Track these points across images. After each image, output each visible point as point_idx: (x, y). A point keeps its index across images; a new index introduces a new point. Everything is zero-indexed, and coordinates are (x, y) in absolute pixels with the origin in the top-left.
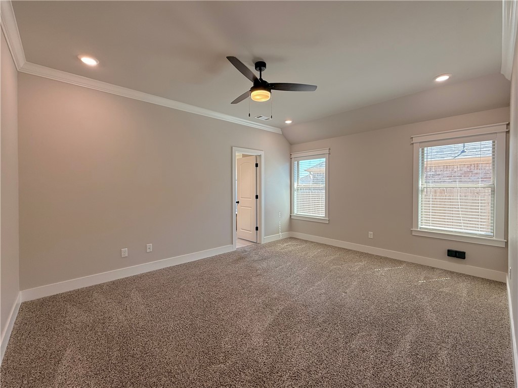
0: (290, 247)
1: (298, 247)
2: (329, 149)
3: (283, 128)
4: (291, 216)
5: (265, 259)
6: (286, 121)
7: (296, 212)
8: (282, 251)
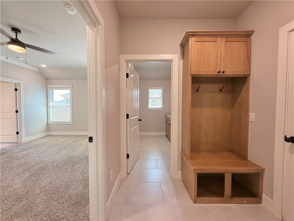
0: (47, 140)
1: (53, 139)
2: (72, 85)
3: (40, 69)
4: (48, 123)
5: (25, 150)
6: (41, 64)
7: (51, 120)
8: (40, 143)
